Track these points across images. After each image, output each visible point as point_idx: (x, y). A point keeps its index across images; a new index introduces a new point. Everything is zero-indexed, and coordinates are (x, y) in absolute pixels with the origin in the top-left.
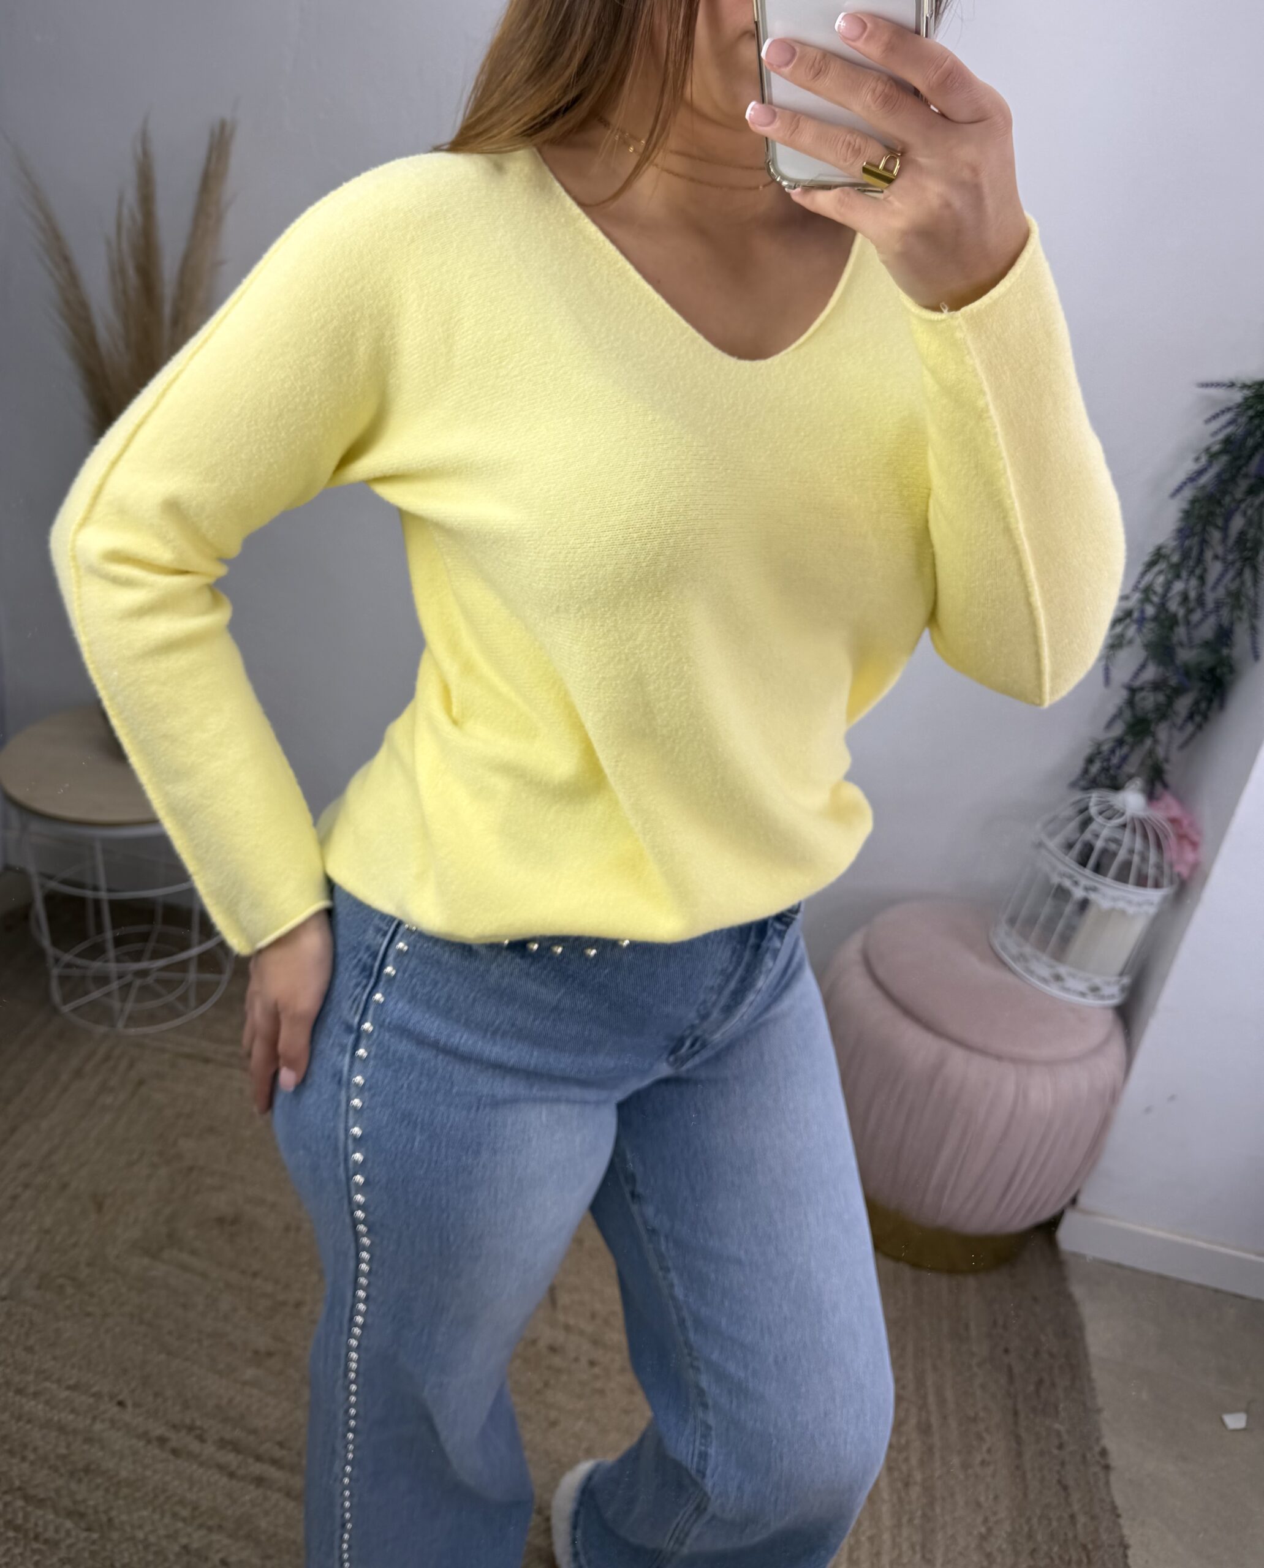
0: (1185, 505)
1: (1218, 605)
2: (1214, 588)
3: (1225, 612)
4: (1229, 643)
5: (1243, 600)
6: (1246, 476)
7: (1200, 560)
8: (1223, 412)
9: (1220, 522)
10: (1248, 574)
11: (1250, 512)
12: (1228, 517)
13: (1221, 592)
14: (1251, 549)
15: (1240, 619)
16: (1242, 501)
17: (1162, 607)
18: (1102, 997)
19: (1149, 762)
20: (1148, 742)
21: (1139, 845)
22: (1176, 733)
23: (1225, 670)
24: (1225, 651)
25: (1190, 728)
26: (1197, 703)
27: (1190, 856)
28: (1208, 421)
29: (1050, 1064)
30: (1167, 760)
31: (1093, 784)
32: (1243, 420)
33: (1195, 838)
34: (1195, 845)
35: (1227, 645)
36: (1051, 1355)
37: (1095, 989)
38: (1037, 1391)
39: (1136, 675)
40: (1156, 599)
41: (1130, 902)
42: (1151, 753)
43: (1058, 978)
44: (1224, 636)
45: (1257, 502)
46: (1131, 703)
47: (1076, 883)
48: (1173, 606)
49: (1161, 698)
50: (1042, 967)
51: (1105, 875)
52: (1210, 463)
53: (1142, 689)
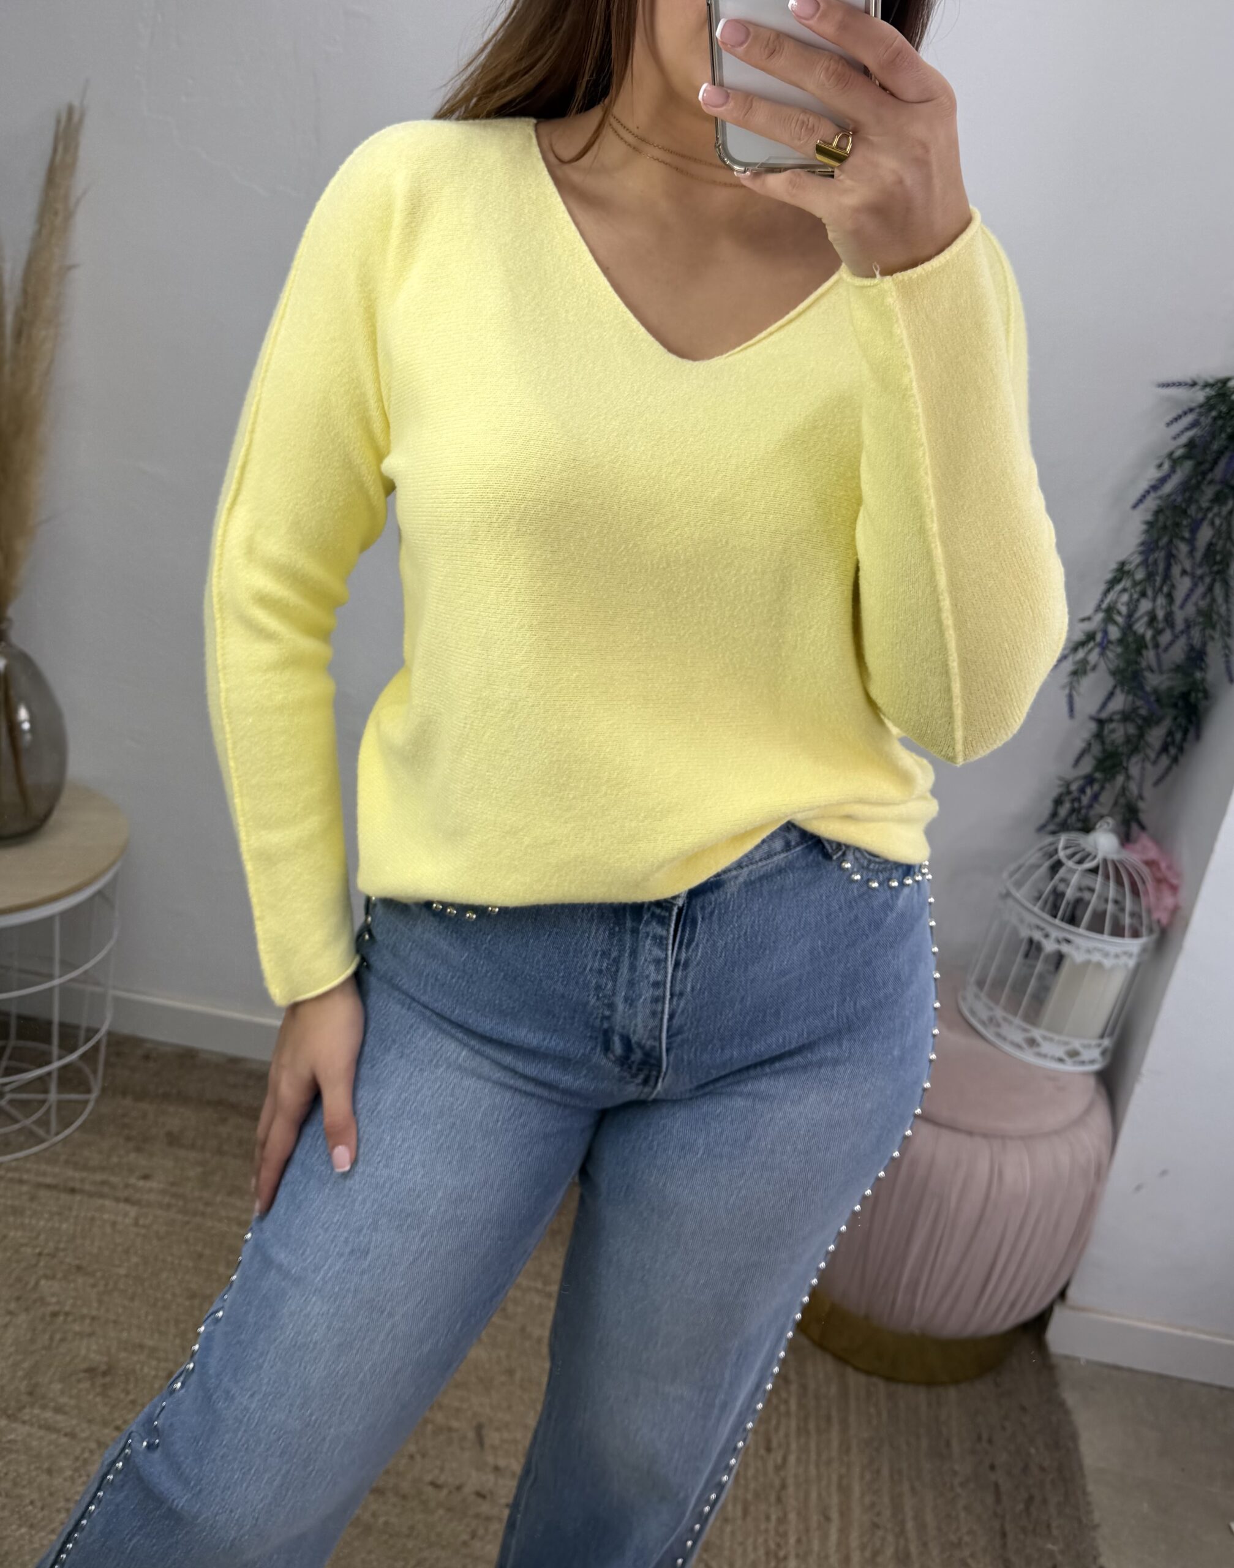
0: (1149, 517)
1: (1188, 625)
2: (1182, 607)
3: (1196, 633)
4: (1203, 666)
5: (1215, 617)
6: (1211, 482)
7: (1167, 576)
8: (1185, 413)
9: (1187, 535)
10: (1218, 590)
11: (1217, 522)
12: (1195, 528)
13: (1190, 609)
14: (1221, 562)
15: (1212, 638)
16: (1209, 509)
17: (1128, 629)
18: (1083, 1063)
19: (1122, 801)
20: (1120, 779)
21: (1112, 891)
22: (1148, 766)
23: (1200, 695)
24: (1198, 675)
25: (1165, 761)
26: (1170, 733)
27: (1169, 901)
28: (1168, 425)
29: (1027, 1138)
30: (1141, 797)
31: (1064, 827)
32: (1206, 421)
33: (1174, 881)
34: (1174, 889)
35: (1202, 669)
36: (1042, 1469)
37: (1073, 1054)
38: (1027, 1509)
39: (1104, 705)
40: (1120, 620)
41: (1106, 955)
42: (1124, 789)
43: (1032, 1042)
44: (1196, 658)
45: (1225, 510)
46: (1099, 736)
47: (1047, 936)
48: (1140, 627)
49: (1132, 730)
50: (1014, 1030)
51: (1078, 926)
52: (1173, 470)
53: (1110, 720)
